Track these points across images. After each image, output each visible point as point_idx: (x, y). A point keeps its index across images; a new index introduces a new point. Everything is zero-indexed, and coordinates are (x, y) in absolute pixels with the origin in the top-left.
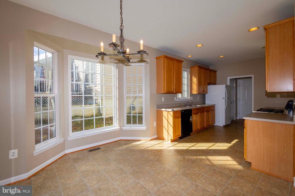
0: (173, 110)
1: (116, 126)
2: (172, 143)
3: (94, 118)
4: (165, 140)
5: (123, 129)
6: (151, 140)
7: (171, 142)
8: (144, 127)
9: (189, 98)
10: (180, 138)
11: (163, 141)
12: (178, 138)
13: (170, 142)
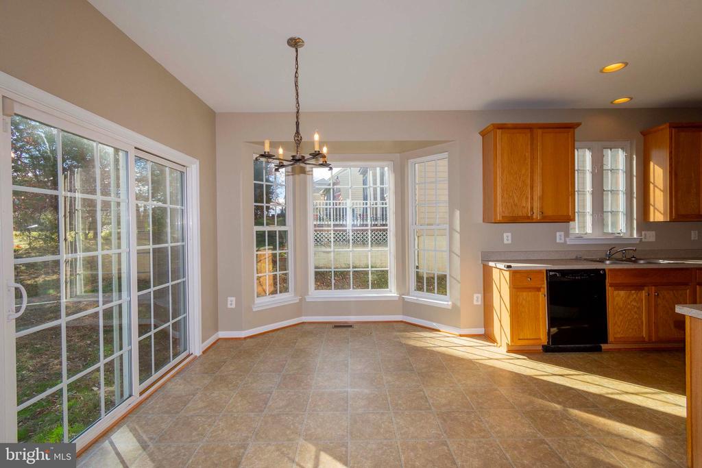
0: (509, 267)
1: (393, 291)
2: (509, 354)
3: (351, 269)
4: (496, 344)
5: (406, 300)
6: (461, 336)
7: (507, 352)
8: (448, 301)
9: (635, 236)
10: (546, 349)
11: (491, 344)
12: (541, 348)
13: (504, 349)
